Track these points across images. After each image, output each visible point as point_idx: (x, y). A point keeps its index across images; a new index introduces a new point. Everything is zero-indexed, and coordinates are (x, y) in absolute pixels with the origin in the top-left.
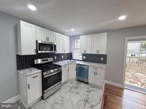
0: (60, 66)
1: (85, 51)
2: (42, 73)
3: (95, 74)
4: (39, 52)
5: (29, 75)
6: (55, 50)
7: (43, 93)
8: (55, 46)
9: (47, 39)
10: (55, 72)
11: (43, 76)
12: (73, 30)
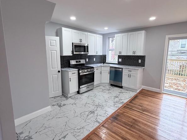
0: (93, 68)
1: (120, 52)
2: (79, 71)
3: (129, 76)
4: (75, 53)
5: (70, 71)
6: (88, 51)
7: (79, 88)
8: (87, 47)
9: (81, 40)
10: (89, 72)
11: (79, 73)
12: (106, 28)
